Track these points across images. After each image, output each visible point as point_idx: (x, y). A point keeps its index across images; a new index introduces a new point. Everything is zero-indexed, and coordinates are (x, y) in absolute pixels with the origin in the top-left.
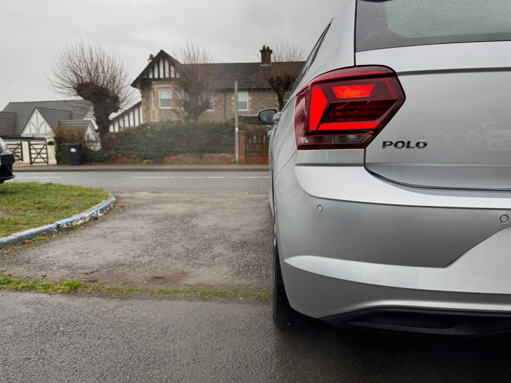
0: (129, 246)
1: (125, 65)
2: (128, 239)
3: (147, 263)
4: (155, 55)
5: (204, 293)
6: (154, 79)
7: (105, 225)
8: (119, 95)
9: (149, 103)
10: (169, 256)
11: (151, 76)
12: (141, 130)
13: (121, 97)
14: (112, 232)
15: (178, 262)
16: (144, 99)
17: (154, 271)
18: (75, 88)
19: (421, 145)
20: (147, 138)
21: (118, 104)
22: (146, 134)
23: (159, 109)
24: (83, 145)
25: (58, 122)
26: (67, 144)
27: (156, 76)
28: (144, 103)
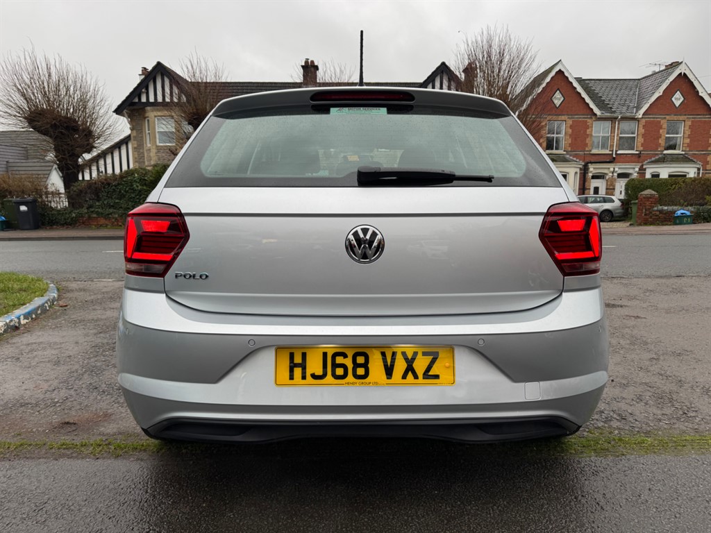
0: (45, 374)
1: (100, 84)
2: (49, 362)
3: (61, 401)
4: (150, 68)
5: (119, 446)
6: (148, 103)
7: (27, 338)
8: (93, 129)
9: (142, 137)
10: (96, 388)
11: (144, 99)
12: (124, 179)
13: (96, 130)
14: (31, 351)
15: (105, 398)
16: (135, 131)
17: (65, 414)
18: (25, 118)
19: (204, 277)
20: (134, 190)
21: (91, 140)
22: (132, 185)
23: (157, 146)
24: (40, 200)
25: (5, 163)
26: (15, 199)
27: (152, 99)
28: (134, 137)
